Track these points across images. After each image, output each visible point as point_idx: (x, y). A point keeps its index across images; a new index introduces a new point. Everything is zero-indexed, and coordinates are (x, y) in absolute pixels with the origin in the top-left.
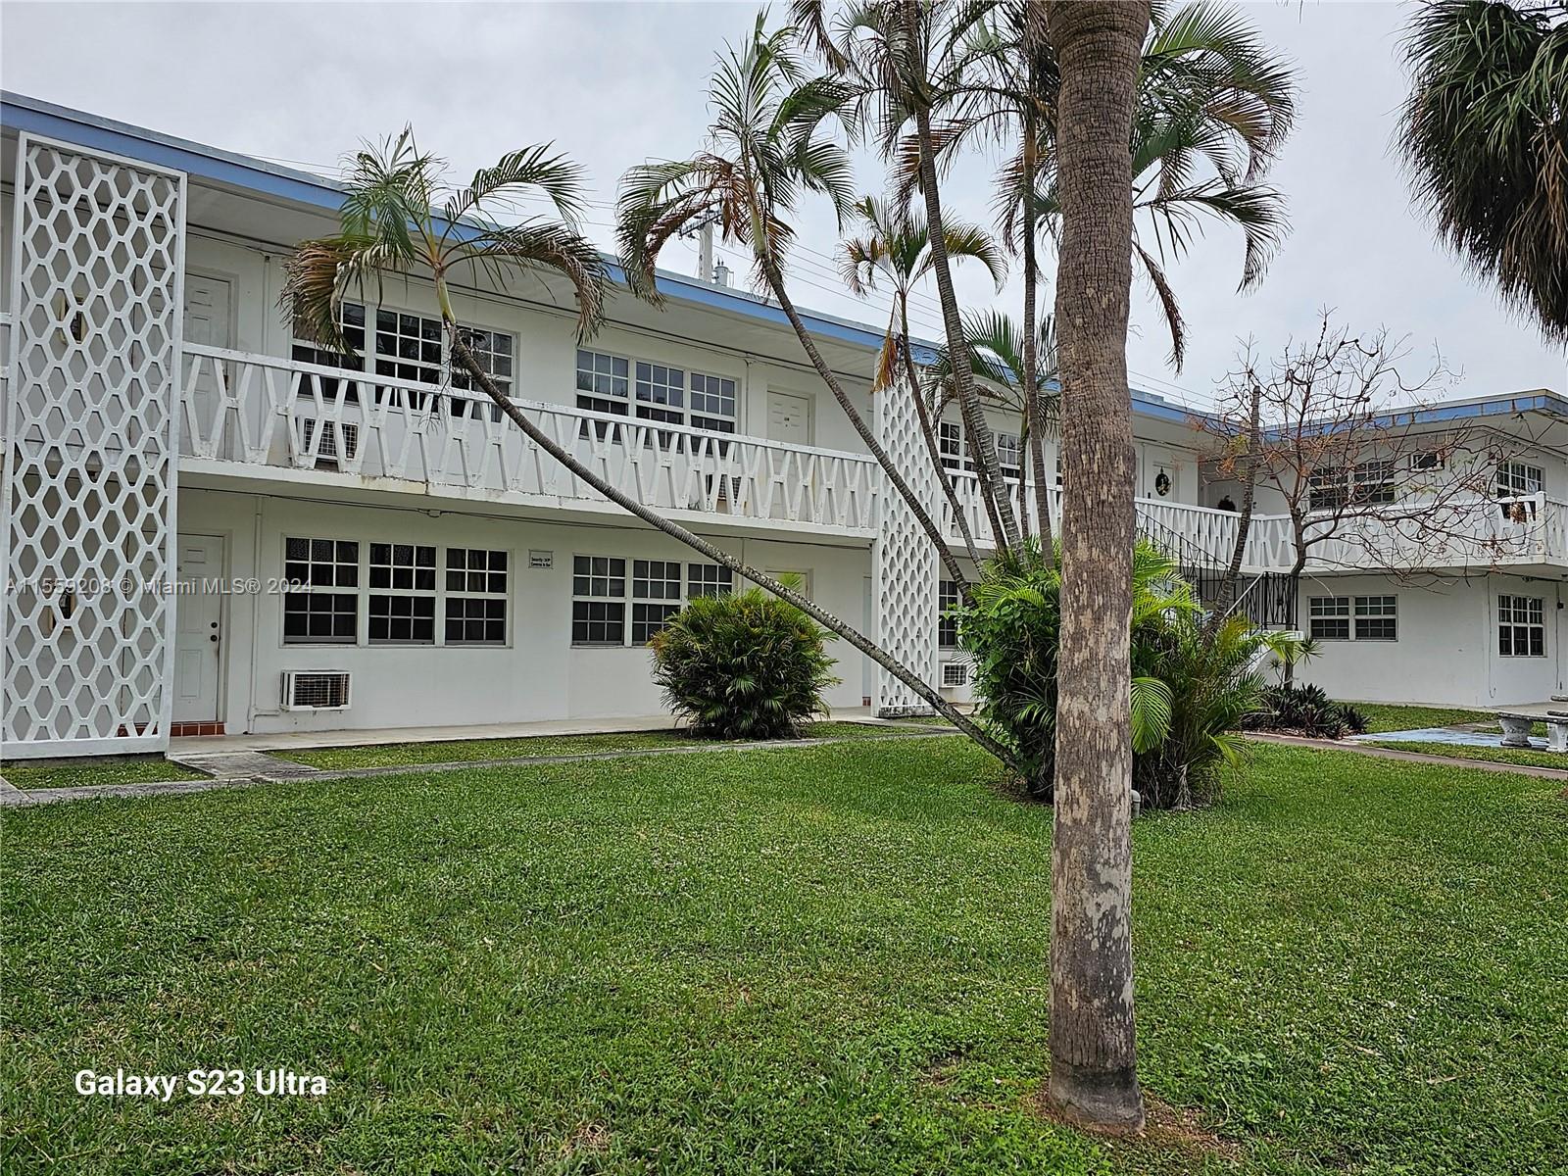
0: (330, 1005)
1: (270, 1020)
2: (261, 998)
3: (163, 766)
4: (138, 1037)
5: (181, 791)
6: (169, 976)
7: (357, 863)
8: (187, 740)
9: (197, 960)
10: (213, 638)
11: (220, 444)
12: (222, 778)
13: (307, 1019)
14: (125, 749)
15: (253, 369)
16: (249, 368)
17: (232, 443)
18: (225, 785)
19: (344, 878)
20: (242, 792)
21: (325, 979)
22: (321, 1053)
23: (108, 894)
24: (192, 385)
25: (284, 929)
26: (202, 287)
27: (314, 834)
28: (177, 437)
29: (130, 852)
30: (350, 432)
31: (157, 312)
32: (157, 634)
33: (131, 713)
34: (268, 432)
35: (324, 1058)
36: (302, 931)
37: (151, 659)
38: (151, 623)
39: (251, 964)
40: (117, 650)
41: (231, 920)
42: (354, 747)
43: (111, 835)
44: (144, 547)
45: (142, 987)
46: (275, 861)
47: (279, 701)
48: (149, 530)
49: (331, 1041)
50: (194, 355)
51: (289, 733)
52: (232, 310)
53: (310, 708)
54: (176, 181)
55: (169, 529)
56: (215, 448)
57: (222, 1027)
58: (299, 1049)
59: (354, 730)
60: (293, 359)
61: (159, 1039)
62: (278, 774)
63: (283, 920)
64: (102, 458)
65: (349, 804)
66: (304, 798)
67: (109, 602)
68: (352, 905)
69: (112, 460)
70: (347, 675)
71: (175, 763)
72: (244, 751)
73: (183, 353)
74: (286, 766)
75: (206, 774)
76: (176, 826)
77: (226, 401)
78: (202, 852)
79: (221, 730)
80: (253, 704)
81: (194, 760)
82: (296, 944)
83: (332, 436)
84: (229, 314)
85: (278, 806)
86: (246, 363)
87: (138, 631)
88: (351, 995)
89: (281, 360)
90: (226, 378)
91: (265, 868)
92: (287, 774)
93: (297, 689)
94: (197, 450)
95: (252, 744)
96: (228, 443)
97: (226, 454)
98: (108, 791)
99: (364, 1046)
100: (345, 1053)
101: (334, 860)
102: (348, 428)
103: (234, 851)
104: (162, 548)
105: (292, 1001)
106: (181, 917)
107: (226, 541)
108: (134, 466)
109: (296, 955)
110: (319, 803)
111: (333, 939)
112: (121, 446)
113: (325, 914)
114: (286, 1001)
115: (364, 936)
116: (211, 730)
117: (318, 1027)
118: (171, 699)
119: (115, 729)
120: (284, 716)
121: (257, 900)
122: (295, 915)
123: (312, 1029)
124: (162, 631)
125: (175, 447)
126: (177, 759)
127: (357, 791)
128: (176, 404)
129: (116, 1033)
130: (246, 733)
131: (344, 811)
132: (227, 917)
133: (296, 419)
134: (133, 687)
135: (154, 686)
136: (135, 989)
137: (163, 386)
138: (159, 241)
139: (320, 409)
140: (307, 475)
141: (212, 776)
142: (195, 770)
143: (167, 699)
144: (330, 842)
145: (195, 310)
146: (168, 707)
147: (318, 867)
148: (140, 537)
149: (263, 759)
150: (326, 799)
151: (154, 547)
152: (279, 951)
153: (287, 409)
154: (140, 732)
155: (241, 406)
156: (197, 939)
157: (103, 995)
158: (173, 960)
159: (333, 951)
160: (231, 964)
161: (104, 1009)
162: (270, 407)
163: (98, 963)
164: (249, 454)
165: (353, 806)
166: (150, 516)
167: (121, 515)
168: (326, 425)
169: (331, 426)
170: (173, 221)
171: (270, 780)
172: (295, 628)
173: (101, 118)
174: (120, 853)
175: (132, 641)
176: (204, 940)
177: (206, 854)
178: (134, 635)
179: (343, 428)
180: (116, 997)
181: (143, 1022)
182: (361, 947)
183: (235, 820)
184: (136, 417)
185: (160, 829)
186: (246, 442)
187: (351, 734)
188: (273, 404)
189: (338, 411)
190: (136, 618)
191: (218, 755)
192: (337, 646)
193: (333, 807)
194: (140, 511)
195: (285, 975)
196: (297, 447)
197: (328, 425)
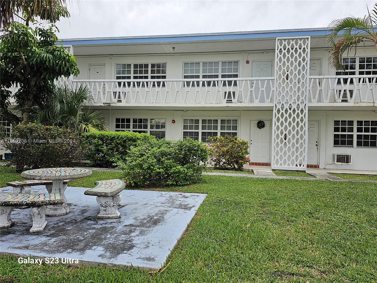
0: (342, 236)
1: (326, 236)
2: (324, 230)
3: (305, 174)
4: (296, 231)
5: (308, 180)
6: (304, 220)
7: (351, 203)
8: (311, 169)
9: (310, 218)
10: (316, 145)
11: (318, 99)
12: (318, 178)
13: (336, 238)
14: (297, 169)
15: (326, 79)
16: (325, 79)
17: (321, 98)
18: (318, 179)
19: (348, 206)
20: (323, 182)
21: (341, 230)
22: (339, 248)
23: (292, 199)
24: (311, 86)
25: (331, 215)
26: (314, 63)
27: (340, 194)
28: (308, 98)
29: (296, 191)
30: (351, 92)
31: (303, 70)
32: (304, 144)
33: (298, 161)
34: (329, 94)
35: (340, 249)
36: (335, 217)
37: (302, 150)
38: (302, 141)
39: (323, 222)
40: (295, 147)
41: (318, 210)
42: (352, 174)
43: (293, 187)
44: (301, 124)
45: (297, 221)
46: (330, 199)
47: (332, 161)
48: (302, 120)
49: (342, 245)
50: (312, 78)
51: (335, 169)
52: (321, 66)
53: (341, 163)
54: (308, 39)
55: (306, 120)
56: (316, 100)
57: (315, 234)
58: (333, 245)
59: (353, 170)
60: (336, 75)
61: (301, 233)
62: (332, 178)
63: (331, 213)
64: (292, 105)
65: (350, 188)
66: (338, 185)
67: (293, 137)
68: (349, 213)
69: (294, 105)
70: (350, 155)
71: (308, 174)
72: (324, 172)
73: (309, 78)
74: (334, 177)
75: (315, 177)
76: (307, 187)
77: (319, 88)
78: (312, 194)
79: (318, 167)
80: (326, 161)
81: (312, 173)
82: (333, 219)
83: (346, 93)
84: (320, 67)
85: (331, 186)
86: (324, 78)
87: (300, 143)
88: (348, 235)
89: (333, 76)
90: (319, 83)
91: (327, 200)
92: (334, 179)
93: (337, 158)
94: (312, 101)
95: (326, 171)
96: (320, 99)
97: (319, 101)
98: (293, 178)
99: (351, 249)
100: (345, 249)
101: (345, 201)
102: (351, 91)
103: (320, 195)
104: (304, 124)
105: (332, 233)
106: (307, 207)
107: (319, 123)
108: (298, 106)
109: (334, 222)
110: (342, 187)
111: (344, 221)
112: (296, 102)
113: (342, 214)
114: (331, 232)
115: (352, 222)
116: (316, 167)
117: (338, 241)
118: (307, 159)
119: (295, 165)
120: (334, 165)
121: (325, 207)
122: (334, 213)
123: (337, 241)
124: (305, 143)
125: (307, 101)
126: (308, 173)
127: (352, 185)
128: (308, 91)
129: (292, 229)
130: (324, 168)
131: (348, 189)
132: (317, 209)
133: (337, 90)
134: (299, 156)
135: (303, 156)
136: (296, 221)
137: (305, 87)
138: (304, 54)
139: (343, 87)
140: (340, 104)
141: (316, 177)
142: (312, 176)
143: (306, 159)
144: (344, 196)
145: (312, 68)
146: (306, 160)
147: (341, 202)
148: (300, 122)
149: (328, 175)
150: (344, 186)
151: (303, 124)
152: (329, 220)
153: (334, 88)
154: (300, 166)
155: (323, 89)
156: (310, 213)
157: (289, 220)
158: (304, 216)
159: (344, 223)
160: (318, 220)
161: (289, 223)
162: (330, 88)
163: (289, 213)
164: (324, 100)
165: (351, 189)
166: (302, 117)
167: (296, 117)
168: (344, 91)
169: (346, 91)
170: (307, 48)
171: (329, 180)
172: (336, 143)
173: (292, 29)
174: (295, 191)
175: (298, 145)
176: (312, 213)
177: (313, 194)
178: (299, 144)
179: (349, 91)
180: (292, 221)
181: (298, 228)
182: (351, 224)
183: (320, 188)
184: (299, 95)
185: (304, 187)
186: (324, 98)
187: (351, 170)
188: (331, 87)
189: (348, 87)
190: (299, 140)
191: (318, 173)
192: (348, 148)
193: (345, 188)
194: (300, 116)
195: (331, 226)
196: (337, 97)
197: (345, 91)
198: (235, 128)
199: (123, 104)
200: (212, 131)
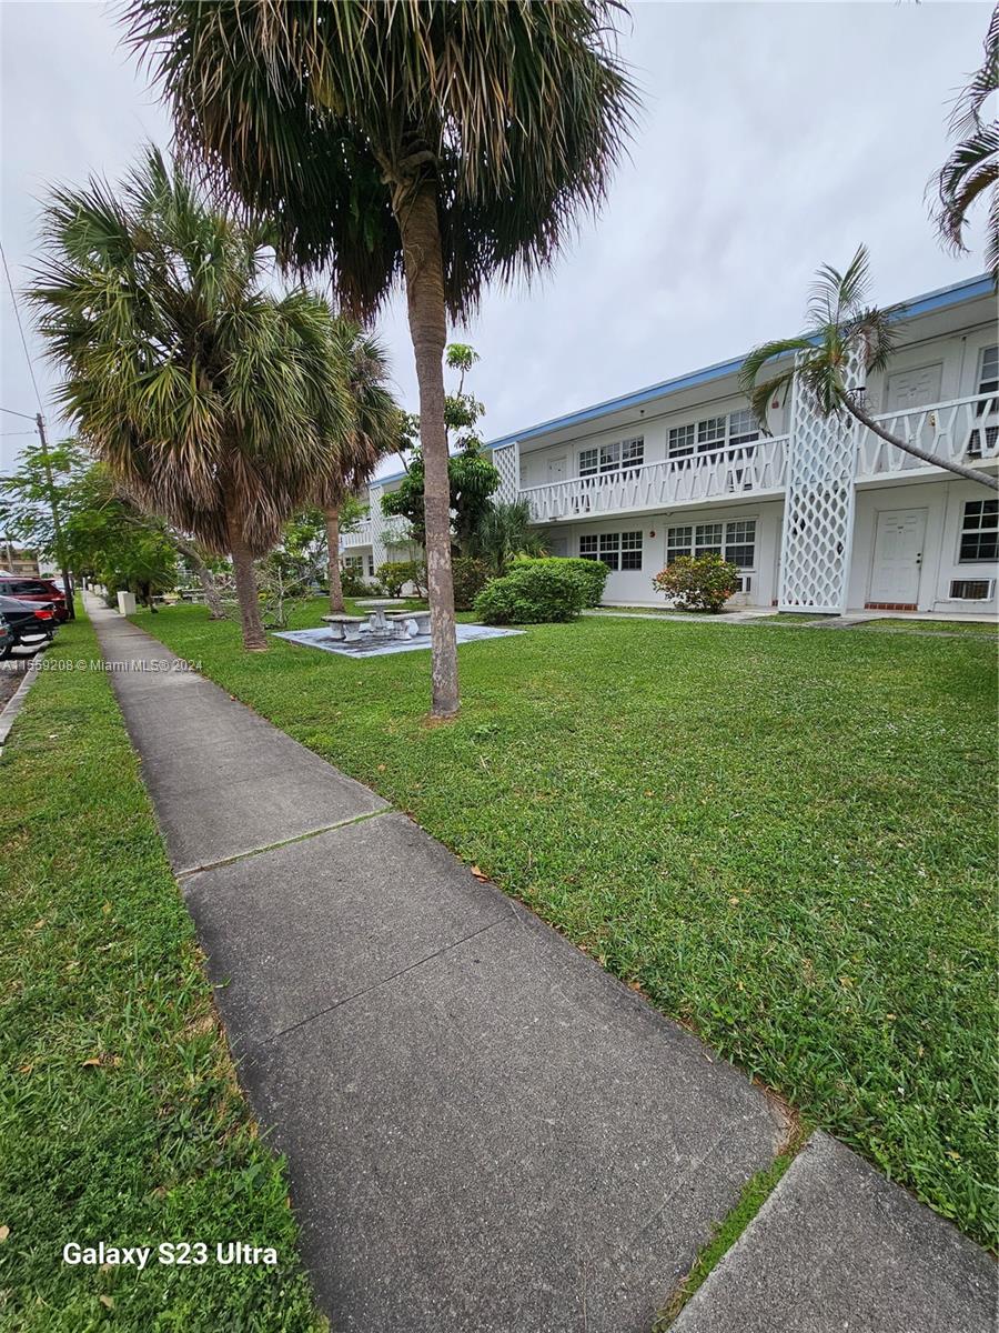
10: (918, 562)
24: (864, 439)
28: (855, 468)
33: (829, 596)
40: (826, 569)
48: (842, 514)
52: (941, 379)
55: (849, 513)
69: (827, 485)
79: (915, 609)
80: (934, 596)
84: (940, 382)
94: (864, 471)
107: (928, 511)
108: (836, 486)
112: (831, 477)
119: (823, 602)
125: (854, 472)
130: (929, 611)
134: (831, 585)
135: (840, 585)
137: (851, 444)
143: (843, 591)
146: (844, 594)
148: (837, 517)
154: (834, 605)
166: (842, 507)
167: (830, 509)
175: (832, 565)
178: (833, 562)
194: (838, 505)
198: (751, 537)
199: (593, 514)
200: (712, 546)
